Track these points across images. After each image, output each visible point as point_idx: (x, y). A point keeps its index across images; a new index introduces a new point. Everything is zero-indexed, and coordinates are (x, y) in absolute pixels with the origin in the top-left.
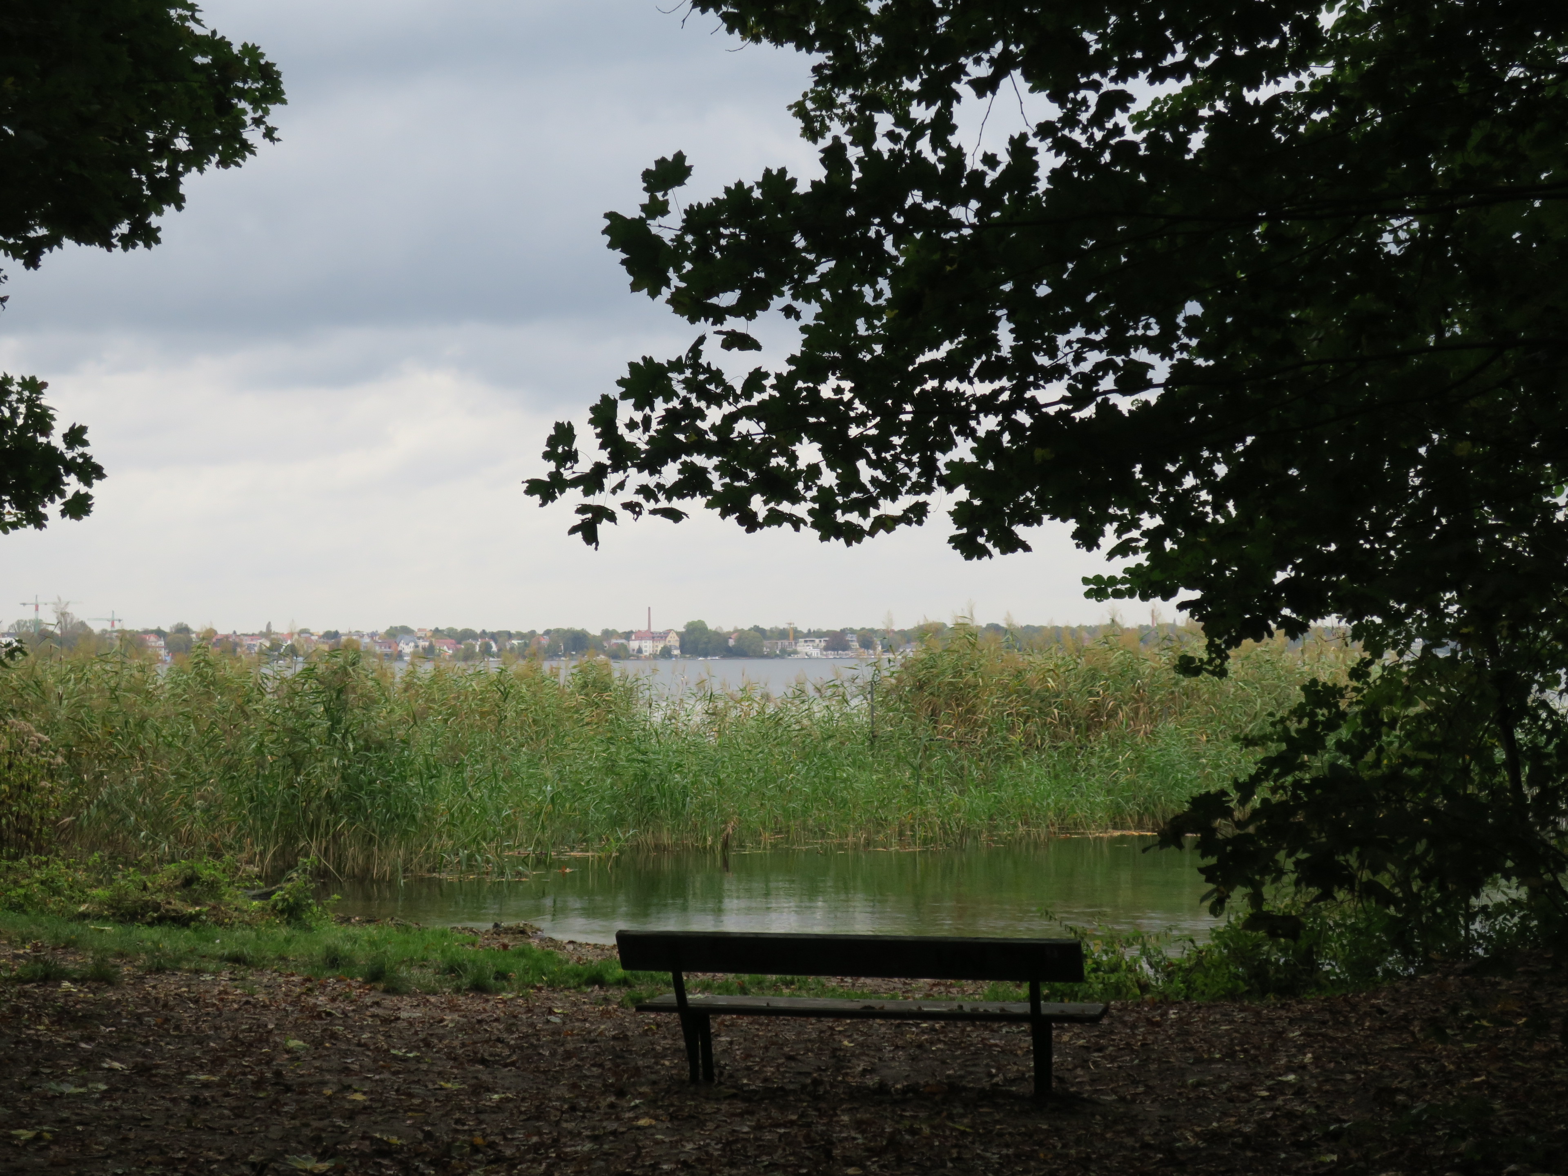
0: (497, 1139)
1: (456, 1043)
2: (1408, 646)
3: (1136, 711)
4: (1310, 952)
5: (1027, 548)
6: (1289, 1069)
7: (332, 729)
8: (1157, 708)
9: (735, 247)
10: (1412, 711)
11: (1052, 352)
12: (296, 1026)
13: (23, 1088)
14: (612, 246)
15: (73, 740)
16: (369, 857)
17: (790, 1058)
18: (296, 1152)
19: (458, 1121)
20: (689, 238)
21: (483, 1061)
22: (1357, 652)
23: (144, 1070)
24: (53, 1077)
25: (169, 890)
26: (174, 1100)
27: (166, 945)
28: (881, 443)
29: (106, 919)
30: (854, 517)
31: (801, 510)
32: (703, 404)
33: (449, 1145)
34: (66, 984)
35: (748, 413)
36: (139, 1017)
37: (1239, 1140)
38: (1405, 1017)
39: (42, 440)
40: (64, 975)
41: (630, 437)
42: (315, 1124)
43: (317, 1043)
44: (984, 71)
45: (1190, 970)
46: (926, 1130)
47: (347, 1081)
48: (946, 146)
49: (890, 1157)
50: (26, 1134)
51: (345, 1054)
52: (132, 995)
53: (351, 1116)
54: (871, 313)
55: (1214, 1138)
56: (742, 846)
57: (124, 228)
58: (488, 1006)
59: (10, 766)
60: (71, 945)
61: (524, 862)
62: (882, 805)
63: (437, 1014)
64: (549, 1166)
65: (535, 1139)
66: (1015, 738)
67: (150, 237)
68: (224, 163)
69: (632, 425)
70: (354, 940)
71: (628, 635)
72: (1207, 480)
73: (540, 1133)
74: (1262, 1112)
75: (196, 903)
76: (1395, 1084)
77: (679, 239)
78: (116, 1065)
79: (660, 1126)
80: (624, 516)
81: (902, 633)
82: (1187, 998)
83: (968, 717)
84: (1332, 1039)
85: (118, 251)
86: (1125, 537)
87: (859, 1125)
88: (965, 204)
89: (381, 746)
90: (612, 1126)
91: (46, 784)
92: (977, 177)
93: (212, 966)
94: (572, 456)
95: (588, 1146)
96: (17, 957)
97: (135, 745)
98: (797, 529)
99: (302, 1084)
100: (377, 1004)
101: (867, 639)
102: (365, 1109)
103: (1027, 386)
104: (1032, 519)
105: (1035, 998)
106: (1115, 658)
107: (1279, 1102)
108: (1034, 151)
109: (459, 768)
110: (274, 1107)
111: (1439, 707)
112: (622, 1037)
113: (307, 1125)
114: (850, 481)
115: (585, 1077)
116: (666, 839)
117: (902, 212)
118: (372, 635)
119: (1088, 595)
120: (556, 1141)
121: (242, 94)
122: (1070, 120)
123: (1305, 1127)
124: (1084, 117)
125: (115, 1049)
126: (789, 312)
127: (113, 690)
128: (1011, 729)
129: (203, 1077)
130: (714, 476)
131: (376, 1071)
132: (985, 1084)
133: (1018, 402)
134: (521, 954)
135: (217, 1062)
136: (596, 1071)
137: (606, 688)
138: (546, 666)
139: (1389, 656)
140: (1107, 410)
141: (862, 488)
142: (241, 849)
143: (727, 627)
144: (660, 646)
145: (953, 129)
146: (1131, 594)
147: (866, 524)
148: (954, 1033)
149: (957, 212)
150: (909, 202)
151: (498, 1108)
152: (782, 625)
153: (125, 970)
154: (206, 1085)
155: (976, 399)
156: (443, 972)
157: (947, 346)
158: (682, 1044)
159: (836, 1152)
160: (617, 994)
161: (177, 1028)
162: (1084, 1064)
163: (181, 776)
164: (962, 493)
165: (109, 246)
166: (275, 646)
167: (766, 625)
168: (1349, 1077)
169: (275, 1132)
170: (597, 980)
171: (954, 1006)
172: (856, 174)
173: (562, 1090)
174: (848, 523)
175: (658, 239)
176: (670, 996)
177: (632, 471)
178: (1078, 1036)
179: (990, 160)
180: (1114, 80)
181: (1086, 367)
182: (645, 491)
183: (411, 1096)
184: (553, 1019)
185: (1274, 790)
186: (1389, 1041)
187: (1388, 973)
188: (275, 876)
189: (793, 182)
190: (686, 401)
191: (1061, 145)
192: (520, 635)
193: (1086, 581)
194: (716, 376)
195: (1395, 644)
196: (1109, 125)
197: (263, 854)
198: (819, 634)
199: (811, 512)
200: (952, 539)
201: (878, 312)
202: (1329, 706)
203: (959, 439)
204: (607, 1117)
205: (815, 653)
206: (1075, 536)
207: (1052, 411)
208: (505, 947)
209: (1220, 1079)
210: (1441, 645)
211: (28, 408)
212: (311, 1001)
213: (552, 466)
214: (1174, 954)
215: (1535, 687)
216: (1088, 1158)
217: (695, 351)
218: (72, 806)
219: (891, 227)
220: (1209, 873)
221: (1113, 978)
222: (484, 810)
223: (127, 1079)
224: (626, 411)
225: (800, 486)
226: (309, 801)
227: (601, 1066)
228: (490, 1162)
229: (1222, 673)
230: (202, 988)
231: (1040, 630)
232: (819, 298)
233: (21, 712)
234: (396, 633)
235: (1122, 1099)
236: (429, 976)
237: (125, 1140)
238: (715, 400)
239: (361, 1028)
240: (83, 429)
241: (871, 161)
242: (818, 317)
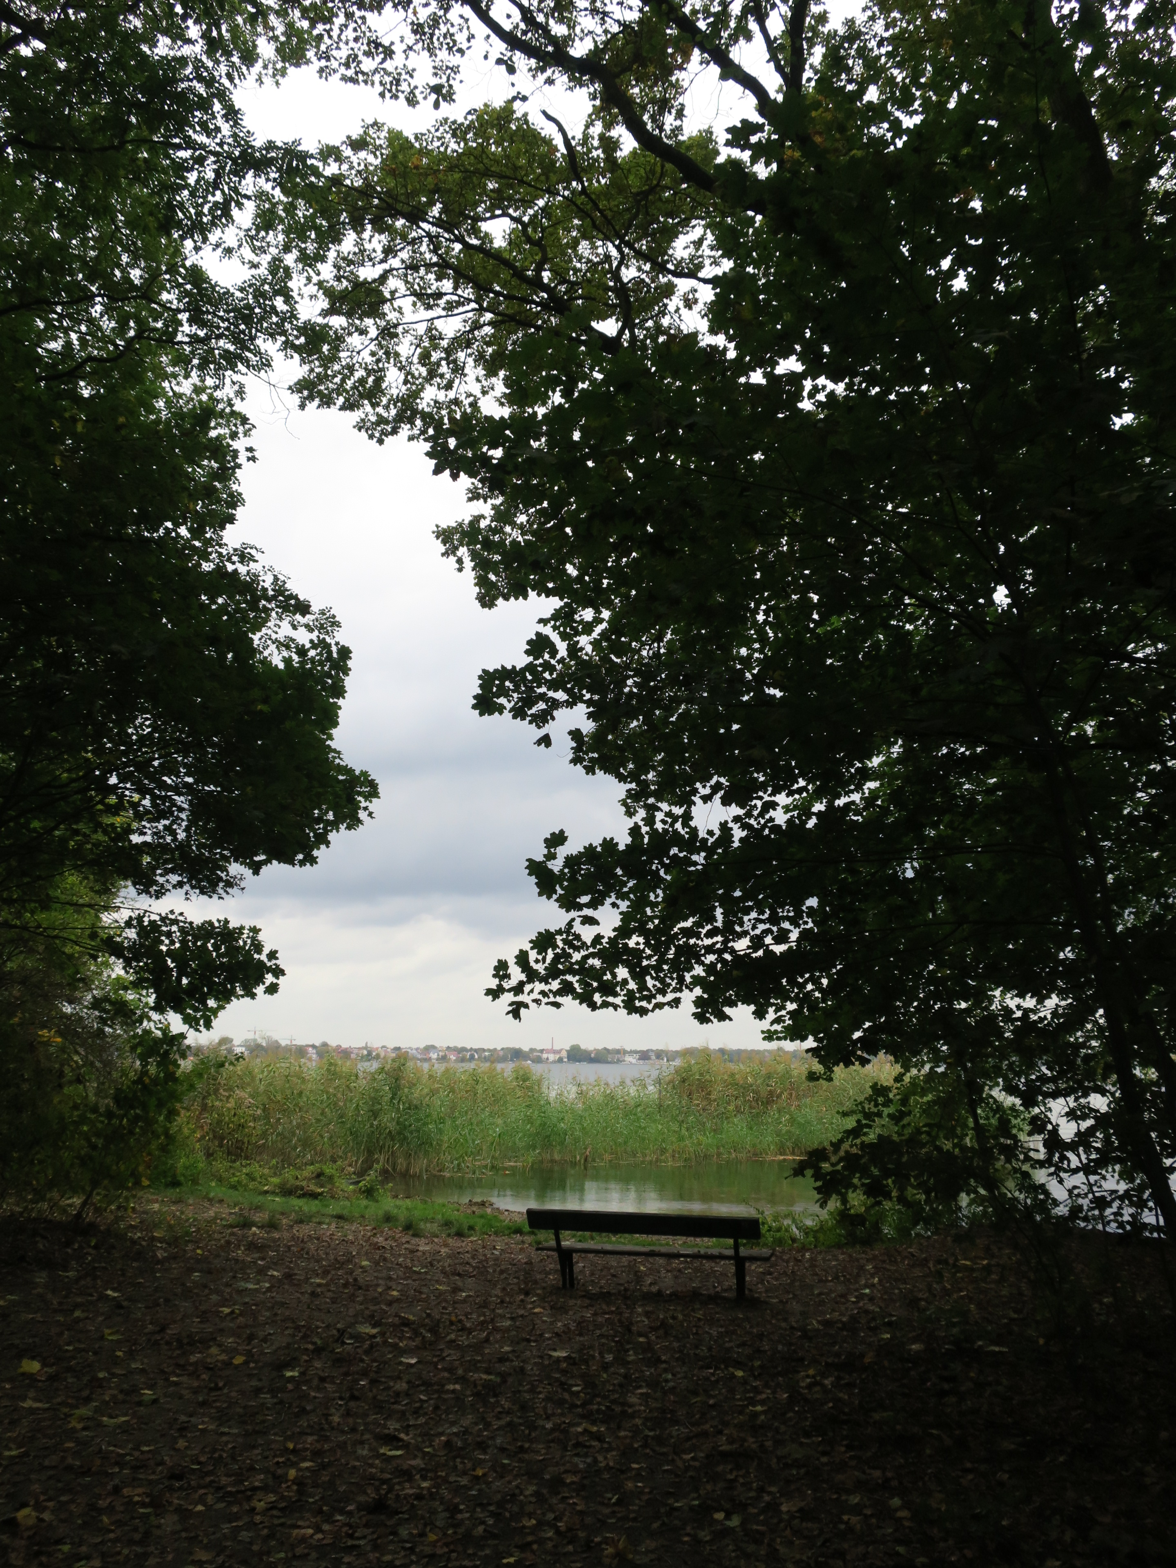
0: (463, 1318)
1: (446, 1264)
2: (923, 1066)
3: (791, 1094)
4: (877, 1223)
5: (731, 1019)
6: (866, 1286)
7: (392, 1098)
8: (801, 1093)
9: (588, 874)
10: (925, 1099)
11: (741, 924)
12: (367, 1253)
13: (228, 1285)
14: (530, 874)
15: (266, 1101)
16: (409, 1164)
17: (614, 1276)
18: (362, 1323)
19: (444, 1308)
20: (566, 870)
21: (459, 1275)
22: (898, 1069)
23: (289, 1276)
24: (243, 1279)
25: (309, 1179)
26: (302, 1293)
27: (306, 1209)
28: (658, 968)
29: (276, 1194)
30: (644, 1004)
31: (618, 1001)
32: (571, 951)
33: (439, 1321)
34: (254, 1229)
35: (593, 955)
36: (289, 1247)
37: (840, 1325)
38: (926, 1259)
39: (256, 956)
40: (253, 1224)
41: (535, 966)
42: (372, 1308)
43: (377, 1263)
44: (707, 791)
45: (817, 1231)
46: (680, 1317)
47: (390, 1284)
48: (689, 827)
49: (661, 1332)
50: (227, 1310)
51: (389, 1269)
52: (286, 1235)
53: (390, 1304)
54: (653, 905)
55: (827, 1323)
56: (594, 1160)
57: (300, 857)
58: (464, 1244)
59: (235, 1115)
60: (258, 1208)
61: (486, 1167)
62: (663, 1141)
63: (437, 1248)
64: (488, 1334)
65: (482, 1318)
66: (731, 1108)
67: (313, 861)
68: (349, 828)
69: (537, 961)
70: (398, 1207)
71: (542, 1051)
72: (819, 988)
73: (485, 1316)
74: (852, 1310)
75: (322, 1186)
76: (920, 1295)
77: (561, 871)
78: (275, 1273)
79: (546, 1312)
80: (533, 1006)
81: (677, 1052)
82: (816, 1247)
83: (707, 1097)
84: (889, 1270)
85: (297, 867)
86: (779, 1014)
87: (647, 1314)
88: (699, 854)
89: (416, 1107)
90: (521, 1312)
91: (251, 1124)
92: (705, 840)
93: (327, 1221)
94: (508, 976)
95: (508, 1323)
96: (231, 1213)
97: (296, 1105)
98: (616, 1010)
99: (367, 1286)
100: (408, 1242)
101: (659, 1054)
102: (398, 1300)
103: (729, 941)
104: (732, 1004)
105: (736, 1247)
106: (781, 1068)
107: (861, 1304)
108: (731, 829)
109: (454, 1119)
110: (352, 1297)
111: (939, 1097)
112: (529, 1263)
113: (367, 1308)
114: (643, 987)
115: (509, 1284)
116: (557, 1157)
117: (669, 857)
118: (417, 1049)
119: (764, 1039)
120: (492, 1320)
121: (359, 794)
122: (749, 815)
123: (874, 1319)
124: (755, 813)
125: (274, 1264)
126: (614, 905)
127: (287, 1077)
128: (728, 1103)
129: (318, 1281)
130: (576, 985)
131: (406, 1279)
132: (712, 1292)
133: (725, 949)
134: (482, 1217)
135: (326, 1272)
136: (515, 1281)
137: (528, 1079)
138: (499, 1066)
139: (914, 1071)
140: (769, 953)
141: (649, 990)
142: (346, 1159)
143: (591, 1048)
144: (557, 1057)
145: (692, 818)
146: (785, 1038)
147: (650, 1007)
148: (696, 1263)
149: (695, 858)
150: (672, 853)
151: (464, 1301)
152: (618, 1047)
153: (284, 1221)
154: (319, 1285)
155: (704, 947)
156: (442, 1226)
157: (691, 920)
158: (559, 1267)
159: (634, 1328)
160: (528, 1239)
161: (307, 1253)
162: (762, 1282)
163: (318, 1121)
164: (698, 991)
165: (294, 865)
166: (370, 1053)
167: (610, 1047)
168: (896, 1291)
169: (351, 1312)
170: (518, 1231)
171: (696, 1250)
172: (646, 840)
173: (497, 1291)
174: (641, 1007)
175: (551, 871)
176: (553, 1243)
177: (537, 983)
178: (759, 1266)
179: (711, 833)
180: (770, 795)
181: (757, 932)
182: (543, 993)
183: (421, 1293)
184: (496, 1252)
185: (851, 1146)
186: (917, 1272)
187: (918, 1235)
188: (361, 1173)
189: (617, 844)
190: (563, 949)
191: (745, 826)
192: (489, 1050)
193: (763, 1032)
194: (578, 937)
195: (916, 1066)
196: (767, 817)
197: (356, 1162)
198: (636, 1052)
199: (623, 1001)
200: (694, 1014)
201: (657, 904)
202: (884, 1096)
203: (696, 966)
204: (519, 1307)
205: (634, 1061)
206: (753, 1013)
207: (742, 953)
208: (474, 1212)
209: (831, 1291)
210: (939, 1067)
211: (252, 941)
212: (375, 1240)
213: (496, 981)
214: (809, 1223)
215: (987, 1088)
216: (762, 1335)
217: (570, 925)
218: (264, 1135)
219: (663, 865)
220: (819, 1190)
221: (778, 1235)
222: (466, 1140)
223: (280, 1281)
224: (533, 955)
225: (618, 989)
226: (380, 1134)
227: (518, 1278)
228: (459, 1330)
229: (830, 1079)
230: (322, 1232)
231: (745, 1051)
232: (629, 899)
233: (242, 1087)
234: (430, 1048)
235: (781, 1301)
236: (434, 1227)
237: (276, 1315)
238: (577, 949)
239: (400, 1255)
240: (276, 952)
241: (653, 833)
242: (628, 907)
